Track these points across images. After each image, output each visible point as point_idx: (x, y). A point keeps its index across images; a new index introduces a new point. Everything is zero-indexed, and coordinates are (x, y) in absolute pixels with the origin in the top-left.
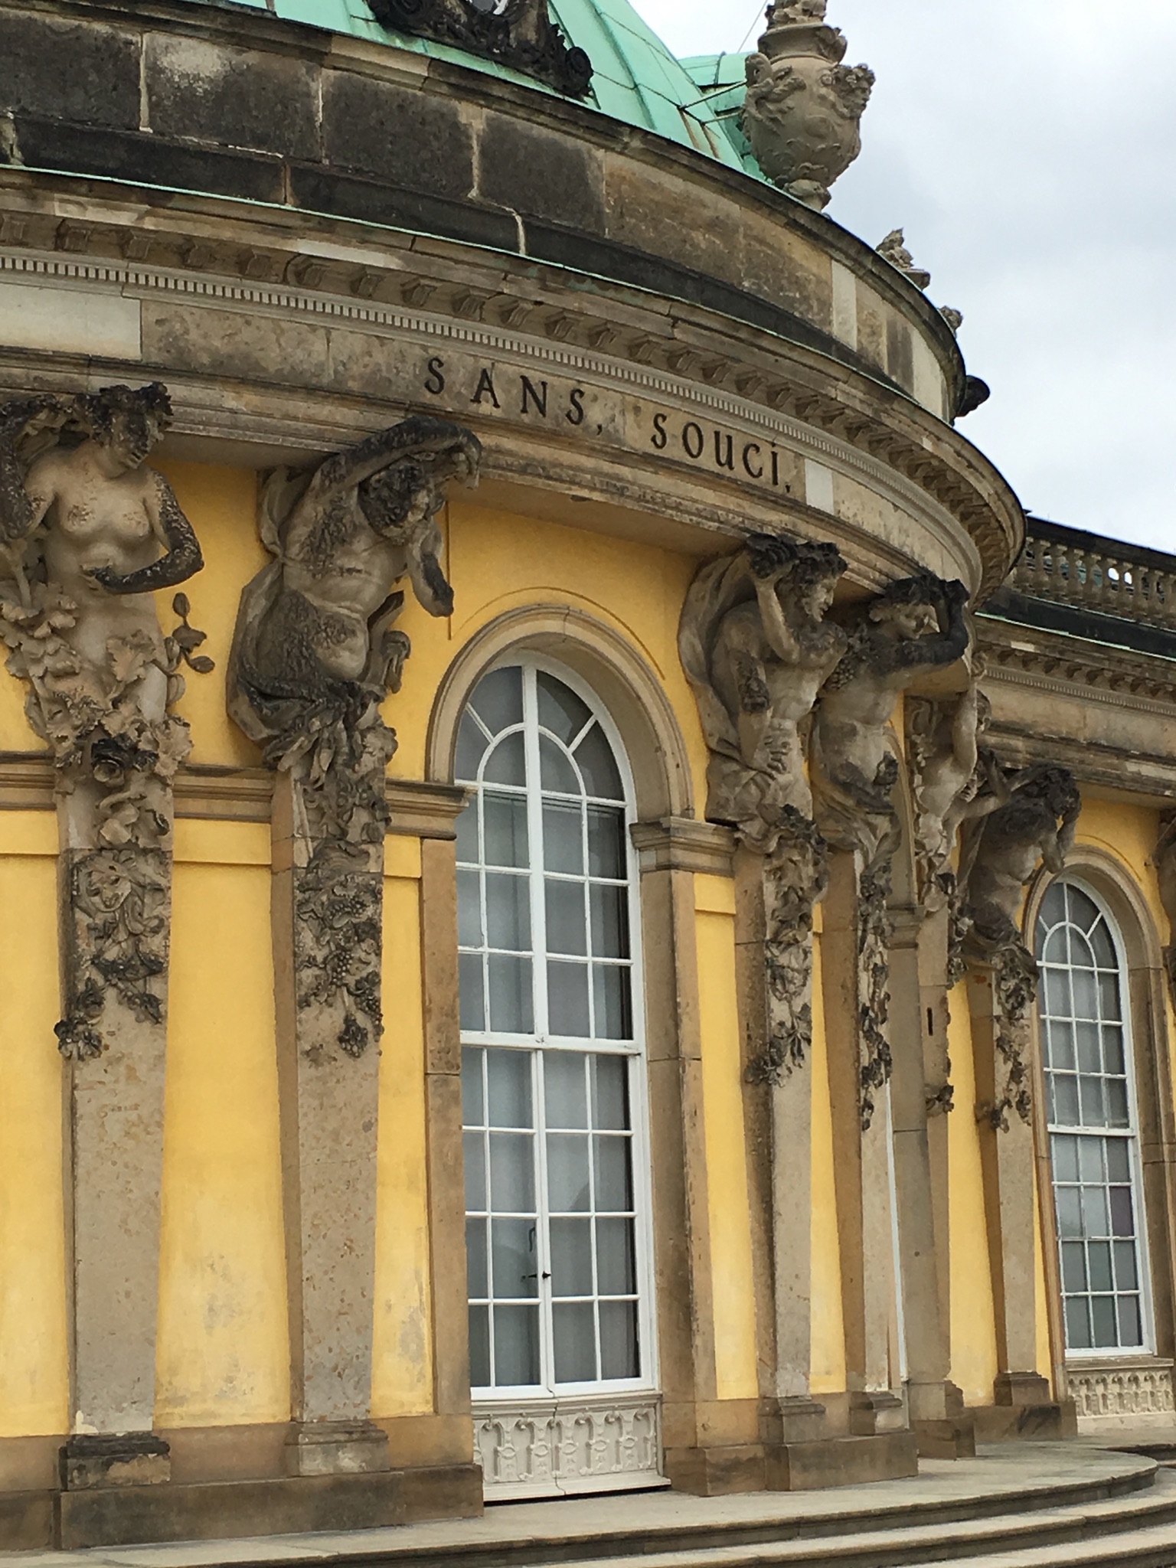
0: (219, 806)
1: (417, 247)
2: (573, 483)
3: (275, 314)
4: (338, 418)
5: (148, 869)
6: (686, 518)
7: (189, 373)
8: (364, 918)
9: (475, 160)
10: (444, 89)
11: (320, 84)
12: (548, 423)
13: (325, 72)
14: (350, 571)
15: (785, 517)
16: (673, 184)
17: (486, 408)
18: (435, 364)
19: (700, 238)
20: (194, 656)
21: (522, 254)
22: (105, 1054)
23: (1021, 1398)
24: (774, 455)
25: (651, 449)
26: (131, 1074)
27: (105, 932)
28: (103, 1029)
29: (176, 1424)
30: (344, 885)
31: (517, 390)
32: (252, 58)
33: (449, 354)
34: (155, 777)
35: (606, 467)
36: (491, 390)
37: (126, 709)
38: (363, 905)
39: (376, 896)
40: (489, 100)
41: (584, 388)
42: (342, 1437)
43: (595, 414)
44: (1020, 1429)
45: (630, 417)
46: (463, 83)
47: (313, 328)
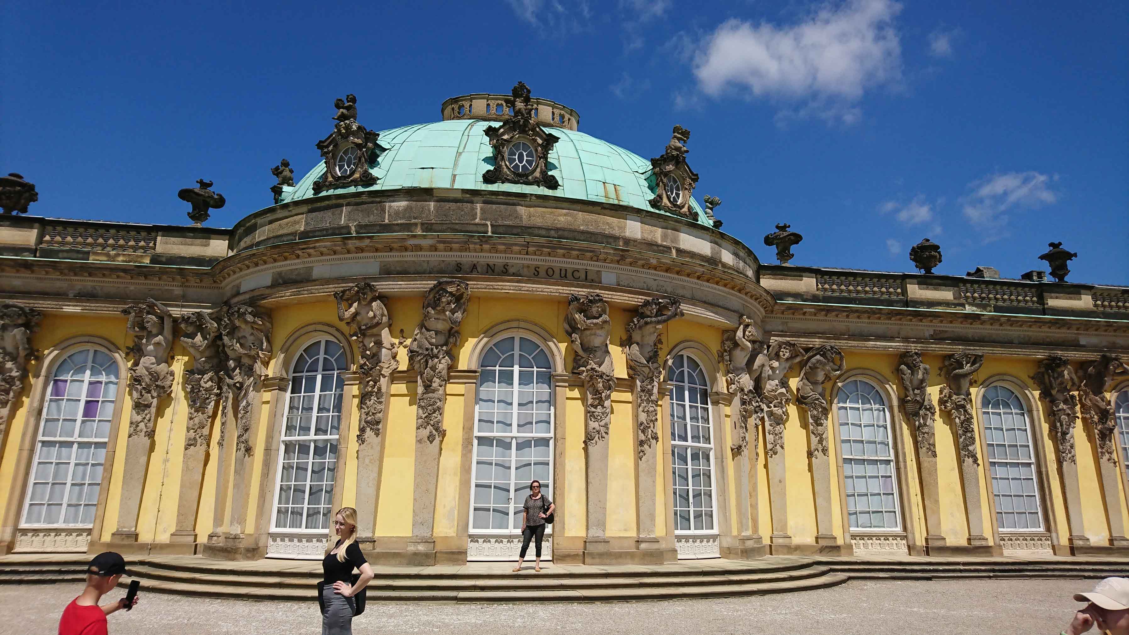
0: (401, 380)
1: (439, 237)
2: (502, 289)
4: (429, 282)
8: (436, 406)
9: (478, 211)
10: (469, 196)
11: (433, 201)
12: (495, 275)
13: (434, 198)
15: (591, 289)
17: (474, 273)
18: (458, 265)
20: (403, 344)
21: (490, 234)
22: (365, 443)
23: (823, 543)
24: (586, 272)
25: (533, 277)
27: (367, 413)
28: (365, 437)
30: (430, 398)
31: (485, 268)
32: (414, 199)
33: (463, 261)
35: (515, 283)
36: (476, 269)
38: (436, 403)
39: (440, 400)
40: (481, 196)
41: (508, 264)
42: (419, 542)
43: (511, 270)
44: (821, 552)
45: (525, 270)
46: (471, 193)
47: (423, 261)
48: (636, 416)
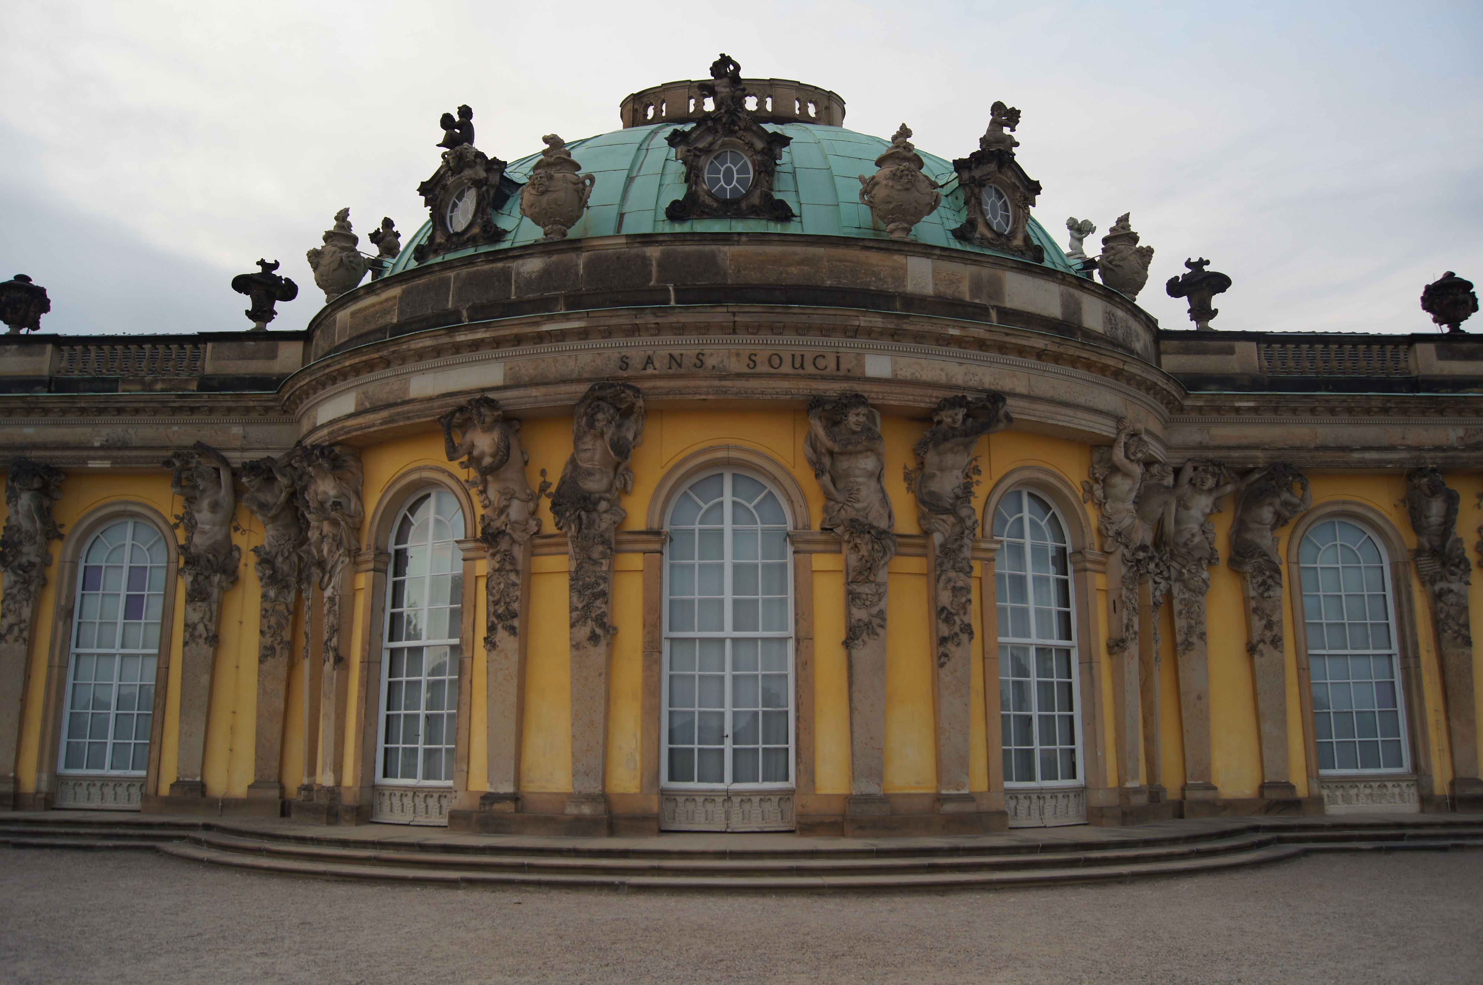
0: (554, 549)
1: (591, 315)
2: (695, 393)
3: (554, 355)
4: (578, 390)
5: (513, 577)
6: (769, 397)
7: (517, 386)
8: (599, 589)
9: (654, 269)
10: (637, 245)
11: (581, 260)
12: (683, 371)
13: (584, 254)
14: (585, 450)
15: (846, 385)
16: (774, 250)
17: (650, 371)
18: (624, 359)
19: (794, 270)
20: (547, 492)
21: (673, 304)
22: (498, 649)
23: (1271, 795)
24: (838, 358)
25: (747, 370)
26: (506, 657)
27: (496, 603)
28: (497, 640)
29: (530, 790)
30: (589, 577)
31: (666, 360)
32: (555, 258)
33: (631, 353)
34: (514, 541)
35: (716, 383)
36: (652, 363)
37: (503, 517)
38: (599, 585)
39: (605, 580)
40: (660, 243)
41: (705, 352)
42: (583, 800)
43: (710, 362)
44: (1267, 810)
45: (733, 359)
46: (644, 240)
47: (570, 356)
48: (933, 598)
